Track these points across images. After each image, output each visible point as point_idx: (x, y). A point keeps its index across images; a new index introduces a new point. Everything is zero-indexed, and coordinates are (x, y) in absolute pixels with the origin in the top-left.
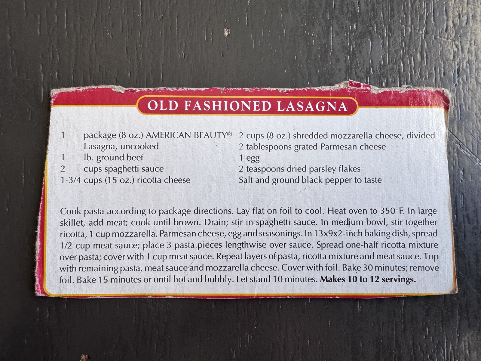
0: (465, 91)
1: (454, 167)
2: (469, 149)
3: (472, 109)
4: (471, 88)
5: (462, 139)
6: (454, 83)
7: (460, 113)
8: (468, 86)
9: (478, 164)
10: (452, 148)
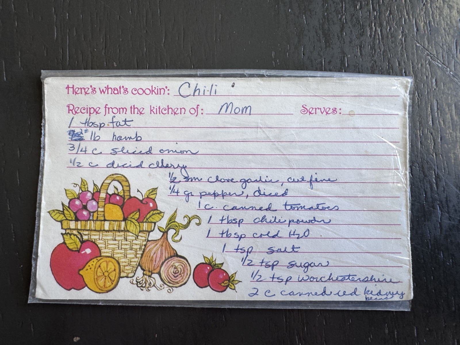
0: (433, 9)
1: (427, 77)
2: (440, 61)
3: (441, 24)
4: (439, 6)
5: (433, 52)
6: (422, 3)
7: (429, 29)
8: (436, 4)
9: (449, 73)
10: (424, 60)
